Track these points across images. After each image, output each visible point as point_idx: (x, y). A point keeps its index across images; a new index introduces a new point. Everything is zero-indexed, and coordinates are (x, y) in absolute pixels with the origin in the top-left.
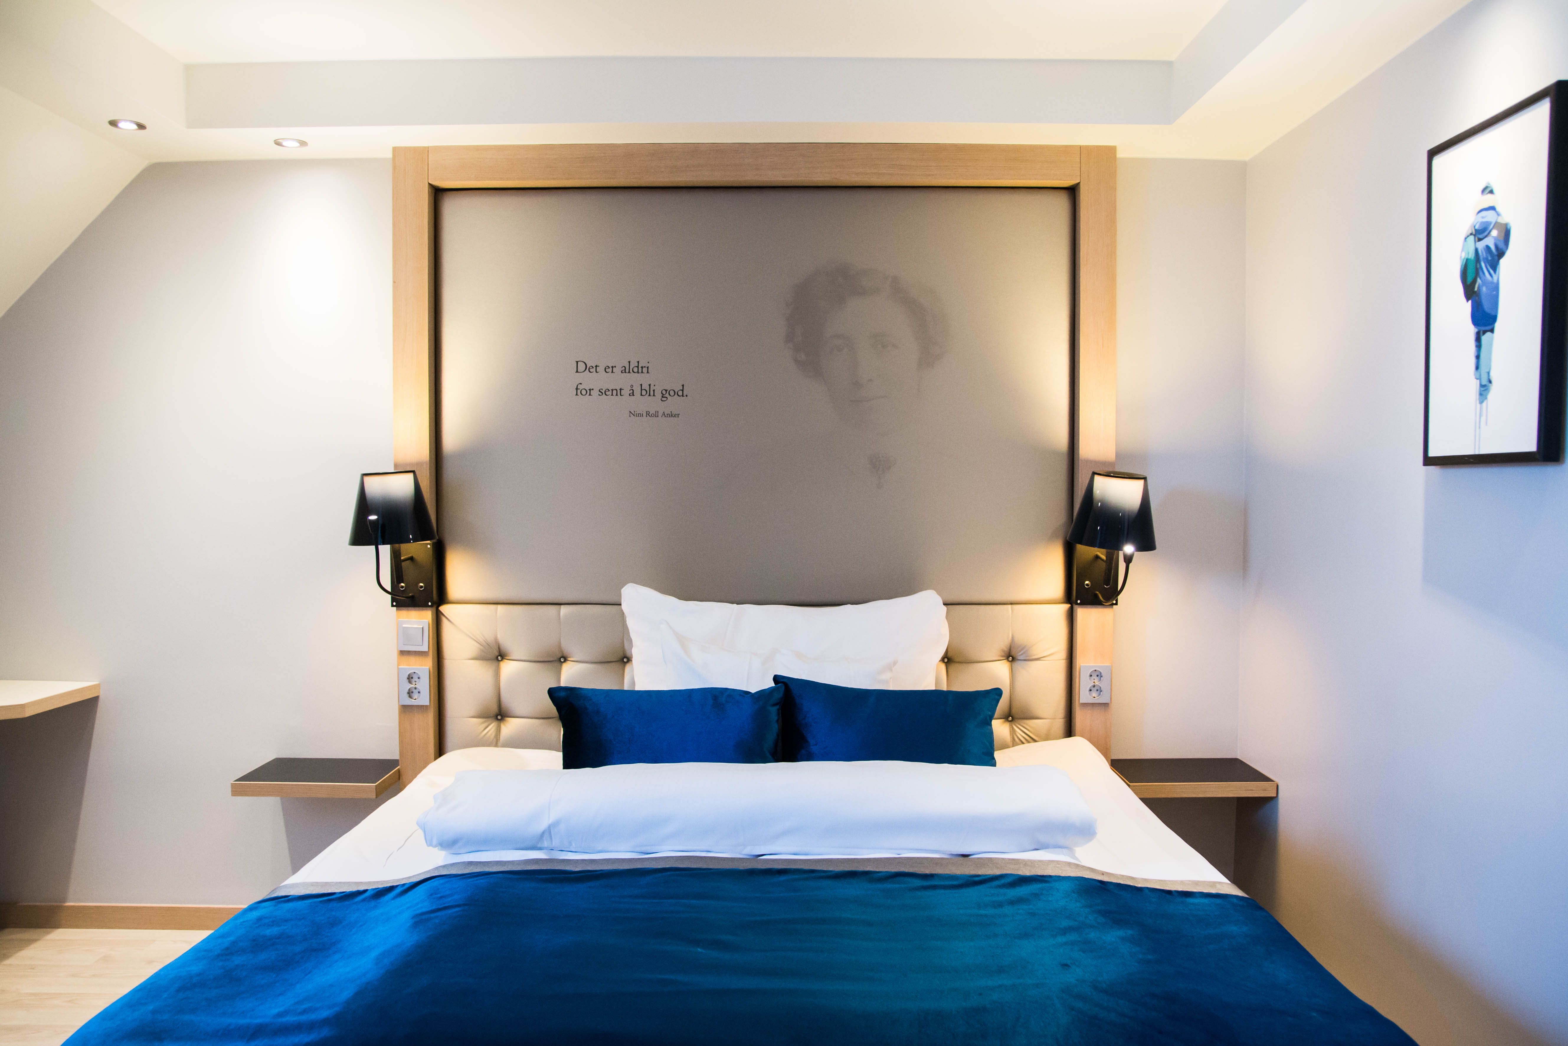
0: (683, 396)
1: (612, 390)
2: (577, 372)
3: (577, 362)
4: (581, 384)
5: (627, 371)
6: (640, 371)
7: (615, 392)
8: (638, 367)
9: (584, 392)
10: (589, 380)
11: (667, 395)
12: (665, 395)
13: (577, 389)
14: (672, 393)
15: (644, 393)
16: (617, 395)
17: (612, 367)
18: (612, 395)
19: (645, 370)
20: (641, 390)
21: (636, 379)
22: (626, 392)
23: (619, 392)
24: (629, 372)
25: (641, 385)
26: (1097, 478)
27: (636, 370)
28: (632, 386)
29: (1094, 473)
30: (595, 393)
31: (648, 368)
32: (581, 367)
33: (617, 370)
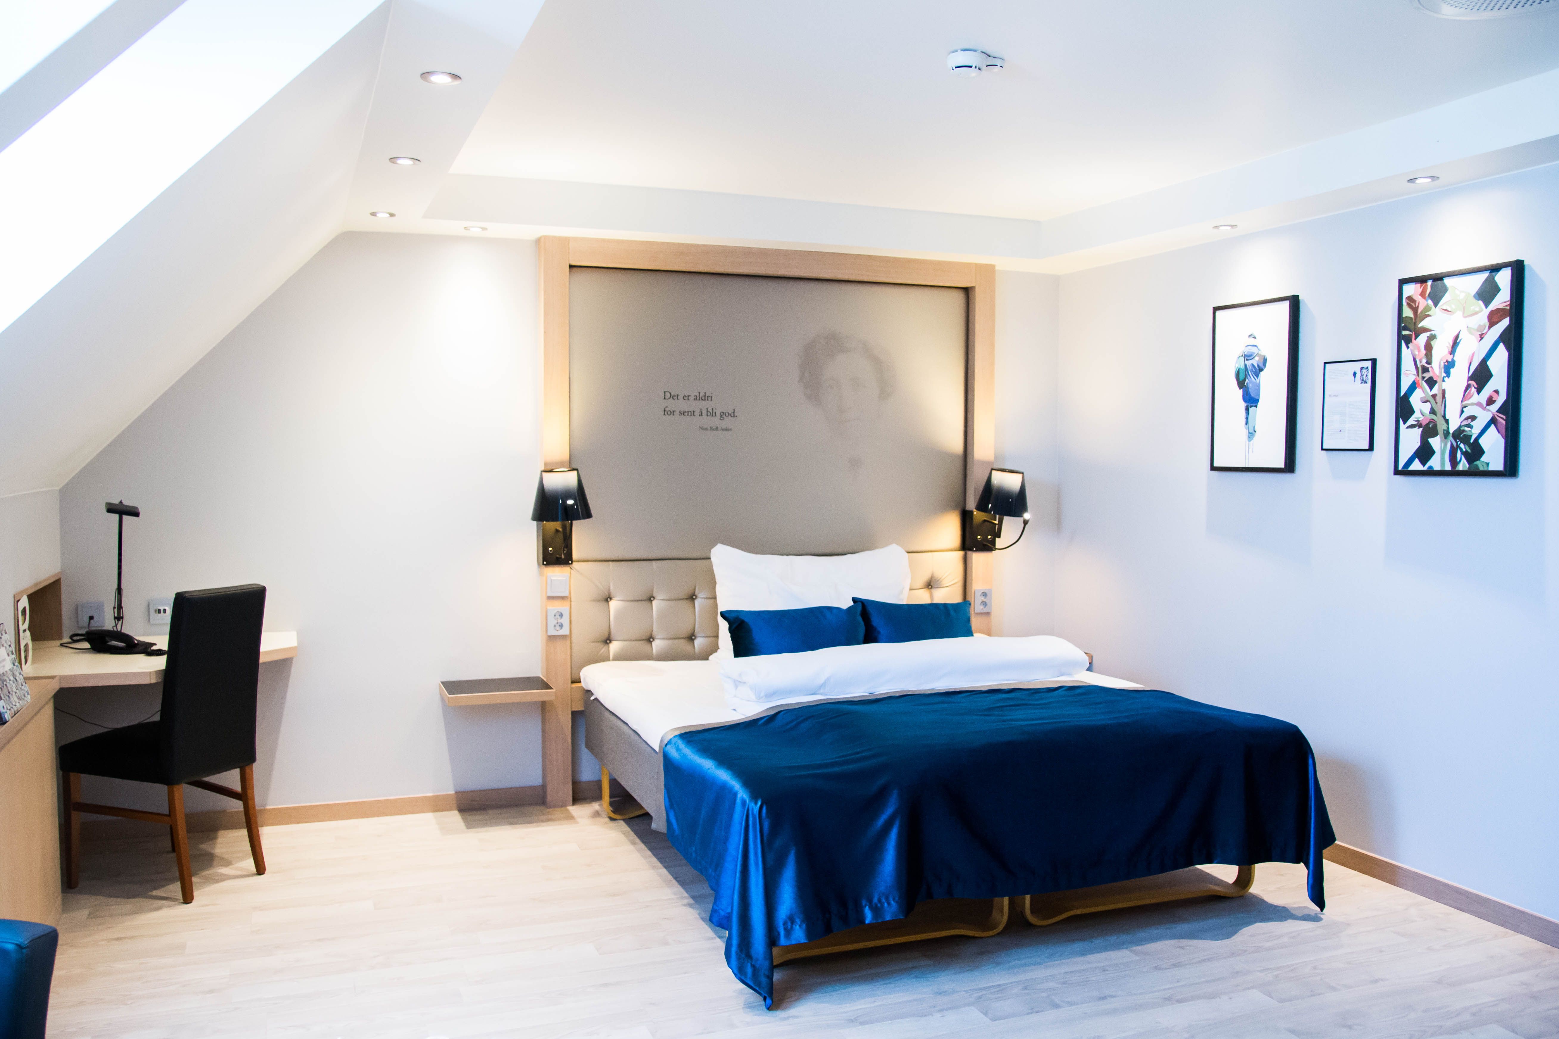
0: (734, 416)
1: (688, 412)
2: (665, 399)
3: (665, 392)
4: (667, 407)
5: (698, 399)
6: (706, 399)
7: (690, 413)
8: (705, 396)
9: (669, 413)
10: (672, 405)
11: (724, 416)
12: (723, 416)
13: (664, 411)
14: (727, 414)
15: (709, 414)
16: (691, 415)
17: (688, 396)
18: (688, 415)
19: (709, 398)
20: (707, 412)
21: (703, 405)
22: (697, 413)
23: (693, 413)
24: (699, 399)
25: (707, 409)
26: (994, 472)
27: (703, 398)
28: (701, 409)
29: (992, 469)
30: (677, 413)
31: (711, 397)
32: (668, 395)
33: (692, 398)
